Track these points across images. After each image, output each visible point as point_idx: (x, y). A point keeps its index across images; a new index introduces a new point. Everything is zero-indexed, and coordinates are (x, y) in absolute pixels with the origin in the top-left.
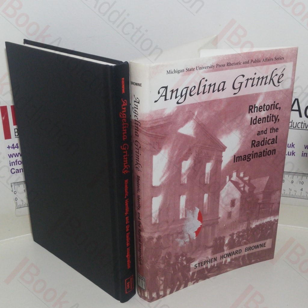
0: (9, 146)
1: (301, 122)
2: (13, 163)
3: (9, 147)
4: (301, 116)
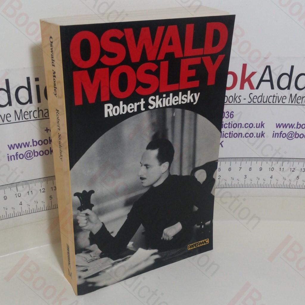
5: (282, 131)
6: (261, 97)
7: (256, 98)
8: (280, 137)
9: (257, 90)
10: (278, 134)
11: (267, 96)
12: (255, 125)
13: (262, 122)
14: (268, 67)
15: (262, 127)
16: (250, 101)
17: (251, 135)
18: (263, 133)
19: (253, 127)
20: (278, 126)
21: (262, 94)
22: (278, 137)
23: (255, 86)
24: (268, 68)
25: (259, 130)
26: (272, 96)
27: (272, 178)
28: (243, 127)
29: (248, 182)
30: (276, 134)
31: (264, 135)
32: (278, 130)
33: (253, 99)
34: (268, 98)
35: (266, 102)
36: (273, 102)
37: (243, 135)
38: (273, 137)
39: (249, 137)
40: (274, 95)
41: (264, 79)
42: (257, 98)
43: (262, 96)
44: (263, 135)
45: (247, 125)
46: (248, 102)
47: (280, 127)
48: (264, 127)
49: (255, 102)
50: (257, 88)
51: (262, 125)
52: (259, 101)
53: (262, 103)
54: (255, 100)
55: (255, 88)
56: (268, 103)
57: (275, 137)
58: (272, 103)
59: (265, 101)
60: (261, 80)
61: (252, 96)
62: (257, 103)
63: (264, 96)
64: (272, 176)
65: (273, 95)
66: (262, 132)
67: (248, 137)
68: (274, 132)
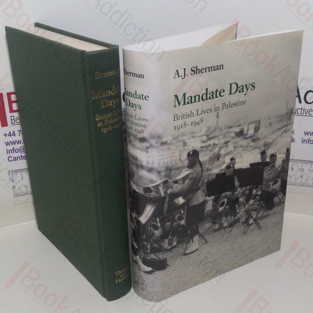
0: (5, 133)
1: (301, 108)
2: (10, 151)
3: (5, 135)
4: (300, 102)
5: (309, 139)
8: (308, 143)
10: (306, 140)
11: (296, 109)
20: (306, 134)
22: (306, 143)
30: (304, 140)
31: (294, 140)
32: (306, 137)
36: (301, 114)
38: (302, 143)
47: (308, 135)
48: (294, 134)
57: (304, 143)
68: (303, 138)
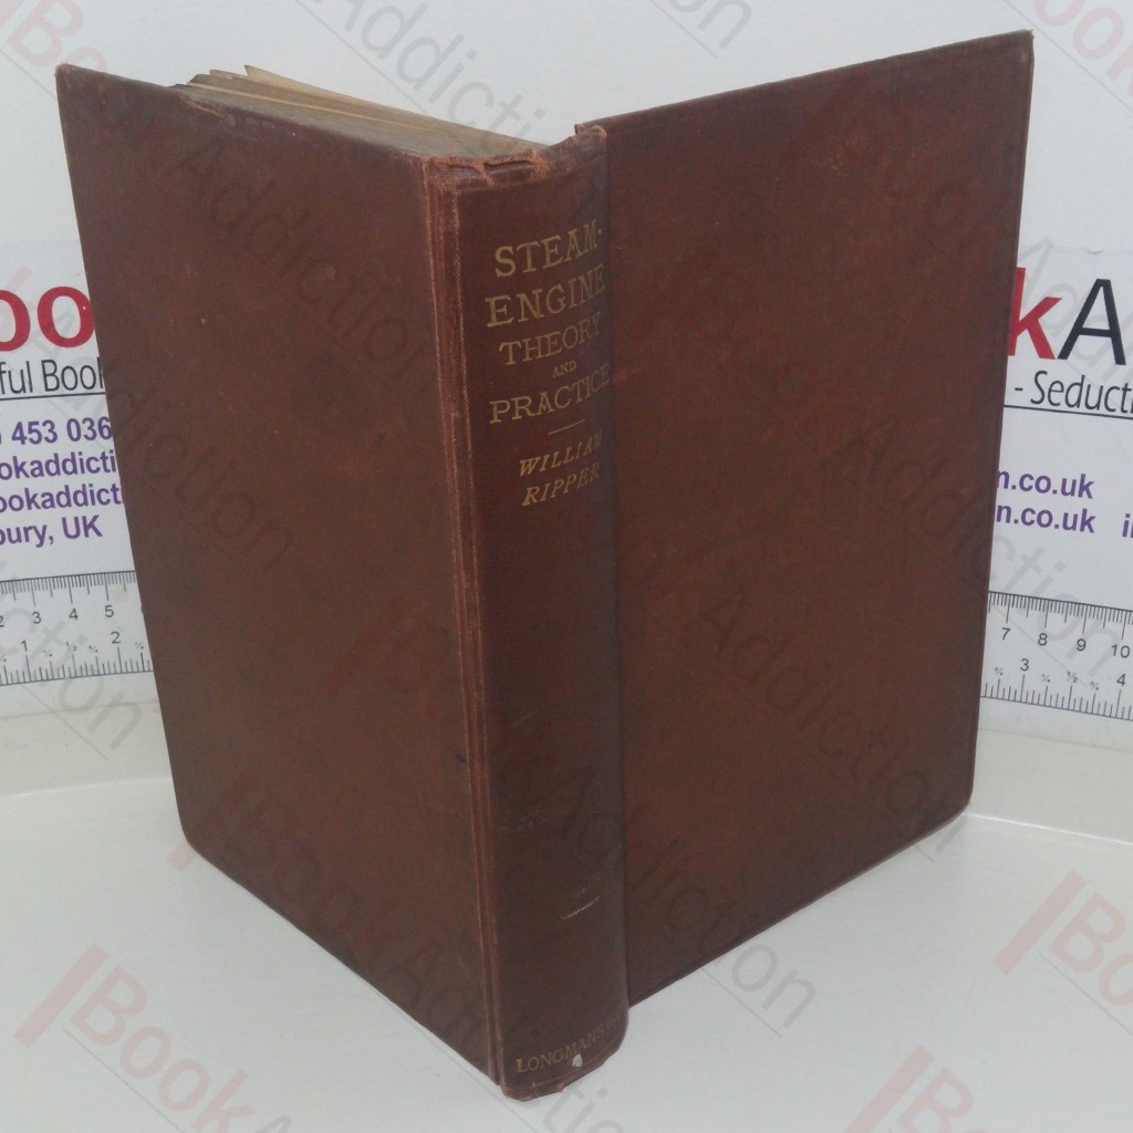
6: (1078, 387)
7: (1060, 389)
9: (1062, 361)
11: (1102, 387)
12: (1057, 485)
13: (1083, 477)
14: (1103, 285)
15: (1085, 493)
16: (1038, 399)
17: (1045, 519)
18: (1087, 518)
19: (1051, 491)
21: (1083, 377)
23: (1056, 345)
24: (1102, 289)
25: (1075, 505)
26: (1118, 388)
27: (1123, 683)
28: (1014, 487)
29: (1034, 684)
31: (1092, 523)
33: (1050, 390)
34: (1104, 394)
35: (1098, 406)
36: (1123, 411)
37: (1016, 515)
38: (1125, 534)
39: (1036, 523)
40: (1126, 385)
41: (1087, 324)
42: (1062, 391)
43: (1081, 385)
44: (1086, 523)
45: (1027, 479)
46: (1033, 401)
48: (1090, 496)
49: (1058, 404)
50: (1064, 354)
51: (1085, 488)
52: (1072, 400)
53: (1083, 408)
54: (1058, 397)
55: (1056, 356)
56: (1103, 410)
58: (1118, 413)
59: (1092, 403)
60: (1079, 329)
61: (1045, 382)
62: (1063, 407)
63: (1089, 386)
64: (1124, 676)
65: (1122, 386)
66: (1085, 511)
67: (1032, 522)
68: (1128, 516)
